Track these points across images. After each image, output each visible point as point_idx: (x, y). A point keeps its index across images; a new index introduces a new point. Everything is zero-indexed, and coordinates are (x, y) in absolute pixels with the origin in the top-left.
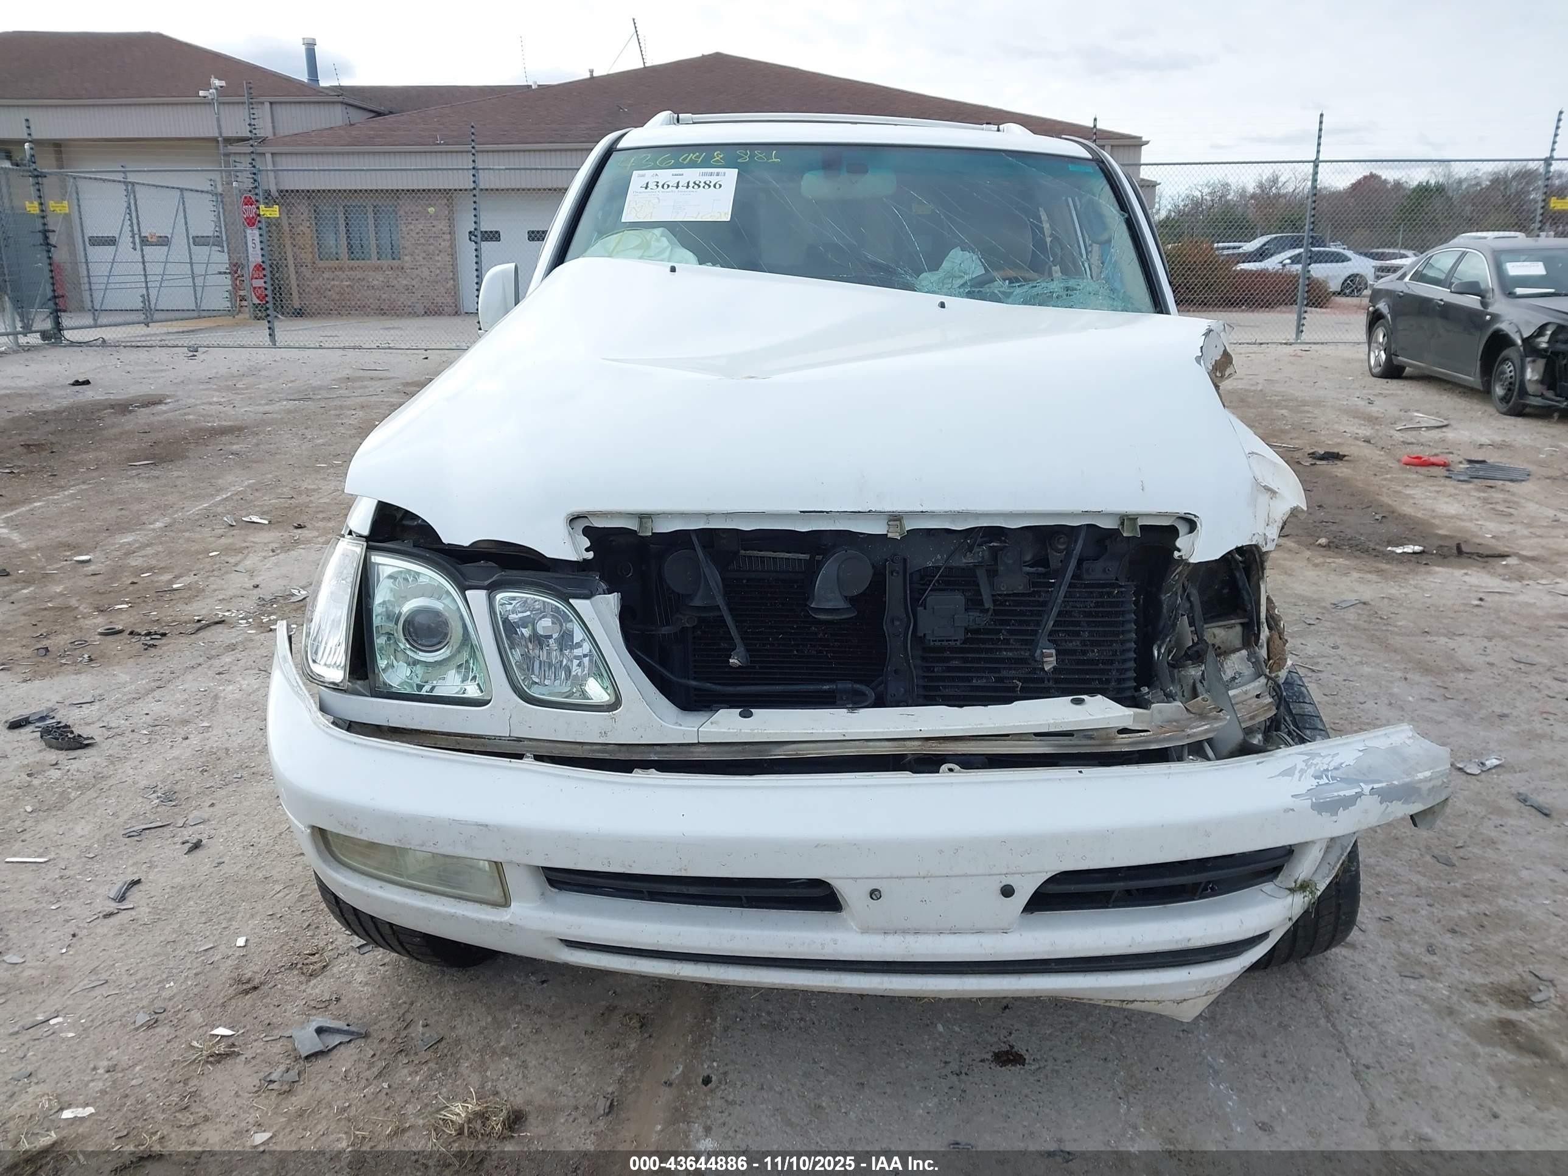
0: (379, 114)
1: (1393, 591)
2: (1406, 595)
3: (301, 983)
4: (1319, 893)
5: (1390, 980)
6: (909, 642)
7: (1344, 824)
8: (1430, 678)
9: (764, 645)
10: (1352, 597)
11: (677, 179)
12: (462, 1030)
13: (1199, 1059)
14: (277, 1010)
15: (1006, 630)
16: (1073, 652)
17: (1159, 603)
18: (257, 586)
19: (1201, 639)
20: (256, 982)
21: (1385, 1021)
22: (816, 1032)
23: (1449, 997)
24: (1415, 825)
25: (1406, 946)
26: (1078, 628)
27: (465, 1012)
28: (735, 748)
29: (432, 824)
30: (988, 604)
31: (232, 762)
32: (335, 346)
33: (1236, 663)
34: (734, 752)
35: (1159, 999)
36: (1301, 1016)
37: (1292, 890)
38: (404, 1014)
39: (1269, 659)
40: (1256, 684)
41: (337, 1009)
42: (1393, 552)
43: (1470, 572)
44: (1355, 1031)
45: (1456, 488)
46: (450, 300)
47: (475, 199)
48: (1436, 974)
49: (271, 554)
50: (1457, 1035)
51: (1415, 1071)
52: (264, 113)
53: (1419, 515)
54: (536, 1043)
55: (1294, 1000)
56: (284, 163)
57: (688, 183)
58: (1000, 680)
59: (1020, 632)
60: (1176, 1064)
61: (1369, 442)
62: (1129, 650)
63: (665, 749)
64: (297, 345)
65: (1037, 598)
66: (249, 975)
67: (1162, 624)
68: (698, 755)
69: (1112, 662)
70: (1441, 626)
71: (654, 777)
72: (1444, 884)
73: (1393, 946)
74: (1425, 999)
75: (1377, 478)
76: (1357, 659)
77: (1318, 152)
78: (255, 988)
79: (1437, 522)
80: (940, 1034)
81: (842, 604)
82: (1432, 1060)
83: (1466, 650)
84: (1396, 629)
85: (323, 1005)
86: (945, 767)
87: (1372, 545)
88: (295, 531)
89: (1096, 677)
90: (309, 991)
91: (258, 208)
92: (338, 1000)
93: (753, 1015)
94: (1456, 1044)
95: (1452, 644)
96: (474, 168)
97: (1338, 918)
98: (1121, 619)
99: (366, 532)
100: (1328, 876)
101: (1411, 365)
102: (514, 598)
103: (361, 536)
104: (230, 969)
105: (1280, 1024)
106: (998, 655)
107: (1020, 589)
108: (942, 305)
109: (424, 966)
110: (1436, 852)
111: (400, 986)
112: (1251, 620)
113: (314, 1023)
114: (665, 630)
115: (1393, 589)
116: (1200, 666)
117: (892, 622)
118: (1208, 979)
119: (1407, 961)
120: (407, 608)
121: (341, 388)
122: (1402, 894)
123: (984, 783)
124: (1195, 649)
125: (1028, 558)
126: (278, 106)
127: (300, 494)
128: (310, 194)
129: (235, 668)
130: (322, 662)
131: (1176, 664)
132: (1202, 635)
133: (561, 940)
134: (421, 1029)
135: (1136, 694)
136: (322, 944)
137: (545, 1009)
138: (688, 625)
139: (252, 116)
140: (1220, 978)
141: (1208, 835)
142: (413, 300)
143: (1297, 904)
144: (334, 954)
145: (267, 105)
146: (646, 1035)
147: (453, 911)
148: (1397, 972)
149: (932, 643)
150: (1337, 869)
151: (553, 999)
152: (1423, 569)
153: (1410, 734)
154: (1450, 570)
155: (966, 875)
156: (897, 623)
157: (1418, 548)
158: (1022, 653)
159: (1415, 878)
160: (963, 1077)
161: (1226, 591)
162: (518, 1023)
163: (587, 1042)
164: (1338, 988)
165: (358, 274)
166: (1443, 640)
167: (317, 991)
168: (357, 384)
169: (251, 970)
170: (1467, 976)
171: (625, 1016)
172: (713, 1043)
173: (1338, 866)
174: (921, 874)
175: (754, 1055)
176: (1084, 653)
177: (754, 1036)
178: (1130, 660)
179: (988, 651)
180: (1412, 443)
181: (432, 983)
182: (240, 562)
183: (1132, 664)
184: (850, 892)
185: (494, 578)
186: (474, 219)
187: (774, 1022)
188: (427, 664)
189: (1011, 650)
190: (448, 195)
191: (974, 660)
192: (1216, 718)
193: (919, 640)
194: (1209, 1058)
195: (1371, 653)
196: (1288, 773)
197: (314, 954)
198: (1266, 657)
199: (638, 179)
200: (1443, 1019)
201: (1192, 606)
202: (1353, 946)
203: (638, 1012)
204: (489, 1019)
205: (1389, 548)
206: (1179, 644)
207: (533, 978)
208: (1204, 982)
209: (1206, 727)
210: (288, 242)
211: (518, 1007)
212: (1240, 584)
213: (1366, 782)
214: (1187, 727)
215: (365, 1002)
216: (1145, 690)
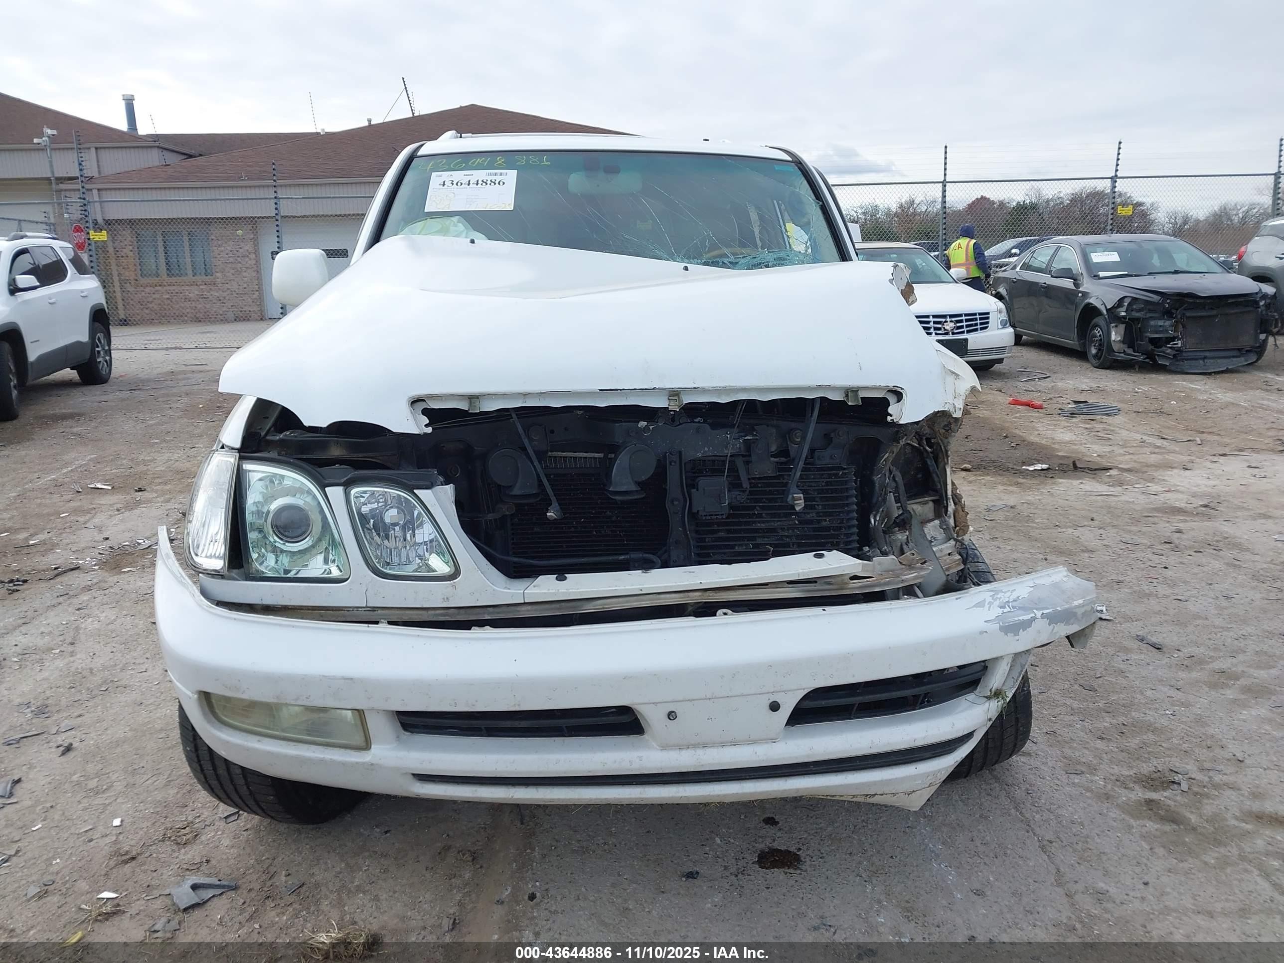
0: (190, 156)
1: (1029, 498)
2: (1039, 500)
3: (174, 851)
4: (1008, 700)
5: (1059, 777)
6: (686, 519)
7: (1025, 641)
8: (1064, 558)
9: (570, 528)
10: (999, 503)
11: (469, 178)
12: (320, 875)
13: (923, 847)
14: (155, 874)
15: (760, 506)
16: (810, 522)
17: (872, 483)
18: (107, 539)
19: (905, 511)
20: (134, 853)
21: (1059, 807)
22: (618, 852)
23: (1105, 786)
24: (1073, 646)
25: (1068, 752)
26: (814, 503)
27: (321, 861)
28: (554, 606)
29: (305, 681)
30: (746, 485)
31: (97, 679)
32: (159, 347)
33: (933, 529)
34: (552, 609)
35: (894, 792)
36: (996, 809)
37: (988, 698)
38: (268, 868)
39: (956, 527)
40: (948, 545)
41: (208, 869)
42: (1028, 470)
43: (1084, 482)
44: (1038, 816)
45: (1068, 422)
46: (256, 308)
47: (277, 223)
48: (1093, 770)
49: (116, 513)
50: (1114, 813)
51: (1087, 843)
52: (90, 158)
53: (1043, 442)
54: (385, 880)
55: (989, 798)
56: (108, 196)
57: (478, 181)
58: (755, 546)
59: (770, 508)
60: (906, 852)
61: (1000, 391)
62: (853, 519)
63: (496, 610)
64: (125, 347)
65: (781, 481)
66: (127, 848)
67: (874, 500)
68: (525, 613)
69: (840, 528)
70: (1067, 521)
71: (489, 632)
72: (1091, 705)
73: (1058, 752)
74: (1088, 789)
75: (1009, 417)
76: (1009, 548)
77: (945, 175)
78: (133, 858)
79: (1056, 446)
80: (718, 845)
81: (633, 488)
82: (1099, 833)
83: (1088, 536)
84: (1035, 525)
85: (195, 867)
86: (720, 612)
87: (1011, 466)
88: (137, 494)
89: (828, 541)
90: (181, 857)
91: (88, 233)
92: (208, 861)
93: (565, 843)
94: (1115, 820)
95: (1077, 533)
96: (275, 198)
97: (1017, 730)
98: (845, 494)
99: (238, 445)
100: (1013, 687)
101: (1026, 334)
102: (365, 492)
103: (233, 449)
104: (109, 845)
105: (981, 816)
106: (754, 526)
107: (770, 473)
108: (686, 269)
109: (282, 827)
110: (1082, 682)
111: (262, 845)
112: (941, 496)
113: (189, 882)
114: (490, 516)
115: (1030, 497)
116: (905, 532)
117: (672, 501)
118: (932, 772)
119: (1070, 762)
120: (274, 506)
121: (167, 380)
122: (1060, 714)
123: (752, 622)
124: (902, 517)
125: (773, 448)
126: (103, 151)
127: (138, 464)
128: (132, 223)
129: (93, 605)
130: (204, 555)
131: (887, 531)
132: (906, 507)
133: (413, 774)
134: (283, 878)
135: (860, 553)
136: (190, 819)
137: (390, 853)
138: (507, 513)
139: (80, 159)
140: (939, 771)
141: (924, 654)
142: (225, 309)
143: (993, 708)
144: (202, 825)
145: (93, 150)
146: (478, 866)
147: (322, 756)
148: (1063, 770)
149: (704, 518)
150: (1019, 682)
151: (397, 845)
152: (1050, 481)
153: (1065, 574)
154: (1070, 481)
155: (743, 695)
156: (676, 503)
157: (1045, 466)
158: (772, 524)
159: (1069, 702)
160: (740, 876)
161: (920, 476)
162: (369, 866)
163: (428, 876)
164: (1022, 786)
165: (176, 289)
166: (1070, 531)
167: (189, 856)
168: (180, 377)
169: (129, 844)
170: (1116, 770)
171: (458, 853)
172: (534, 868)
173: (1020, 679)
174: (708, 697)
175: (569, 875)
176: (819, 522)
177: (568, 860)
178: (853, 526)
179: (747, 523)
180: (1033, 391)
181: (290, 841)
182: (89, 520)
183: (855, 530)
184: (652, 716)
185: (349, 476)
186: (277, 239)
187: (583, 847)
188: (292, 554)
189: (763, 522)
190: (253, 222)
191: (736, 531)
192: (922, 569)
193: (693, 516)
194: (931, 845)
195: (1018, 543)
196: (980, 605)
197: (185, 828)
198: (953, 525)
199: (436, 178)
200: (1102, 802)
201: (897, 487)
202: (1029, 754)
203: (469, 849)
204: (343, 865)
205: (1024, 467)
206: (888, 515)
207: (378, 830)
208: (928, 775)
209: (915, 575)
210: (113, 262)
211: (367, 854)
212: (931, 469)
213: (1037, 609)
214: (901, 574)
215: (232, 861)
216: (866, 549)
